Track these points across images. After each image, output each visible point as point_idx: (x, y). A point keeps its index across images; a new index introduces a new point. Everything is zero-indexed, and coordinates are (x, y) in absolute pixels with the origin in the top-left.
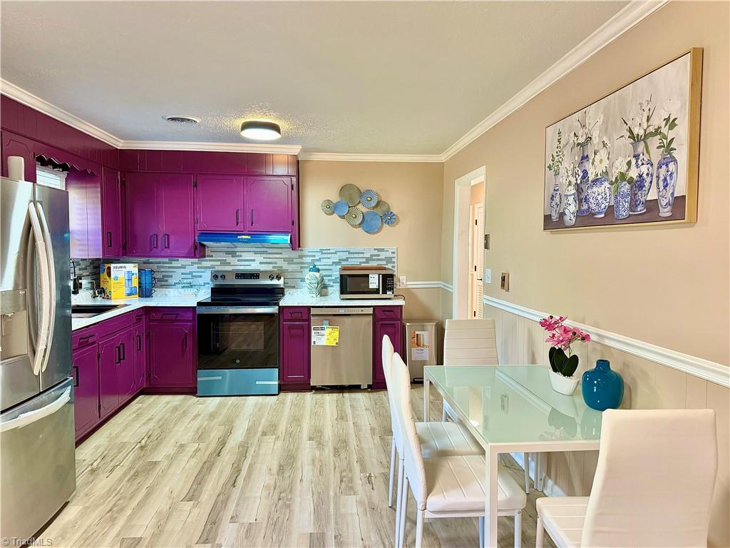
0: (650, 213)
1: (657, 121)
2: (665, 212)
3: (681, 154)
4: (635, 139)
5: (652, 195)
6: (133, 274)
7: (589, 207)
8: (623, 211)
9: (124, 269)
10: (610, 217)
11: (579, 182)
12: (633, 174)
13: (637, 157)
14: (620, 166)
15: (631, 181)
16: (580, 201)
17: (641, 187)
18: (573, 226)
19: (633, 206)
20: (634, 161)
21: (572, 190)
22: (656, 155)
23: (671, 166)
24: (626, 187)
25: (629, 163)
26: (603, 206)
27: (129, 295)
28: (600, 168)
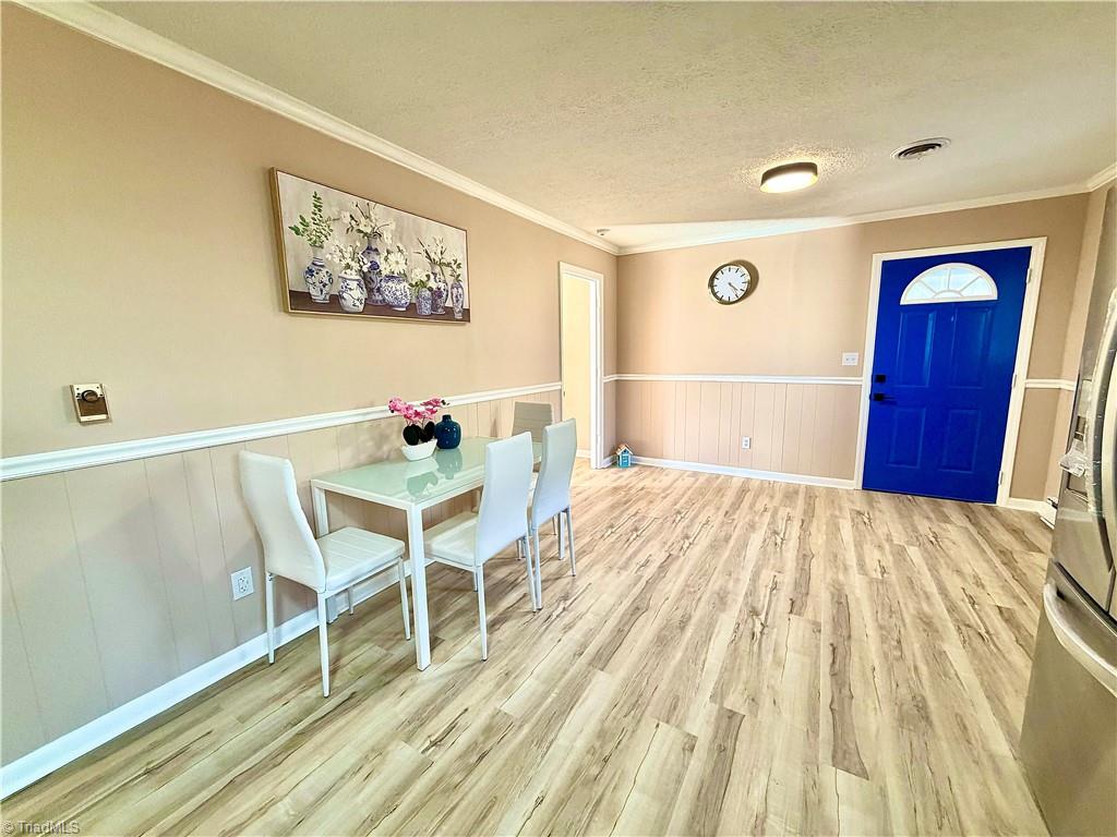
0: (448, 316)
1: (448, 258)
2: (459, 316)
3: (464, 284)
4: (433, 262)
5: (449, 304)
7: (384, 300)
8: (426, 309)
10: (412, 312)
11: (365, 269)
12: (432, 284)
13: (435, 274)
14: (419, 274)
15: (430, 289)
16: (370, 291)
17: (440, 297)
18: (360, 313)
19: (434, 307)
20: (432, 277)
21: (353, 275)
22: (450, 281)
23: (460, 290)
24: (427, 294)
25: (428, 276)
26: (403, 302)
28: (397, 270)
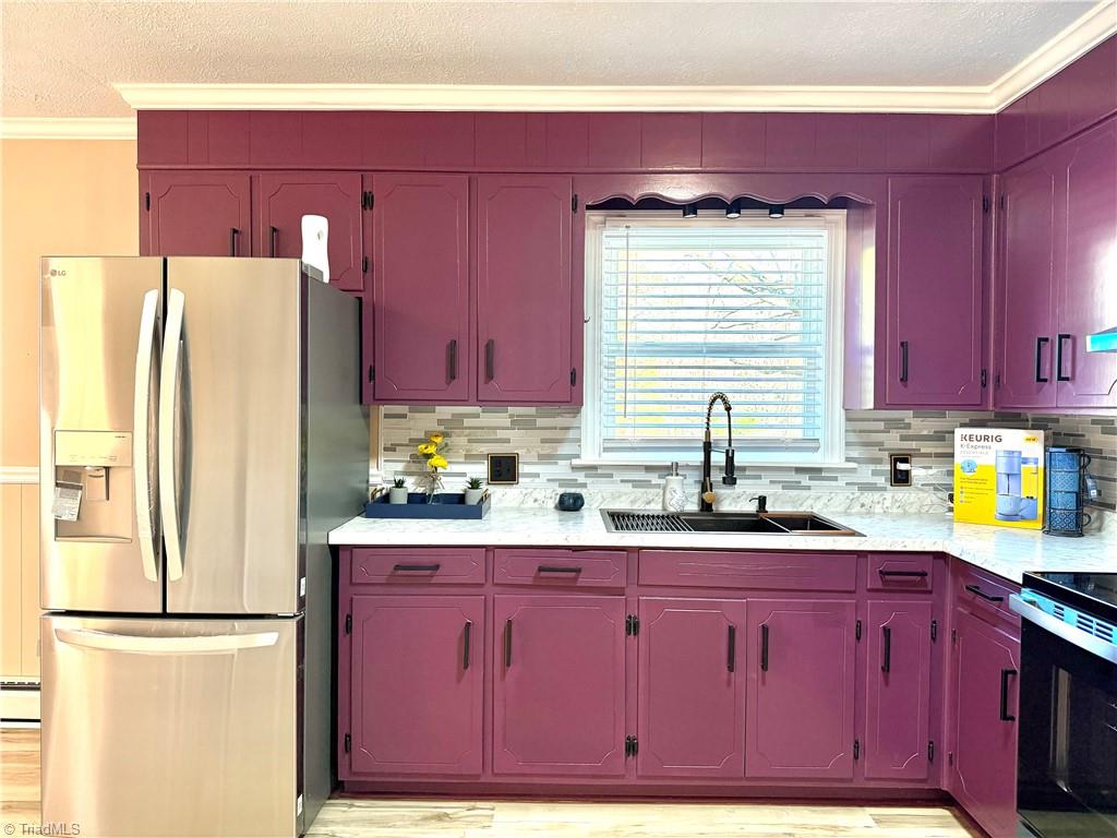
6: (1025, 461)
9: (994, 445)
27: (1010, 517)
